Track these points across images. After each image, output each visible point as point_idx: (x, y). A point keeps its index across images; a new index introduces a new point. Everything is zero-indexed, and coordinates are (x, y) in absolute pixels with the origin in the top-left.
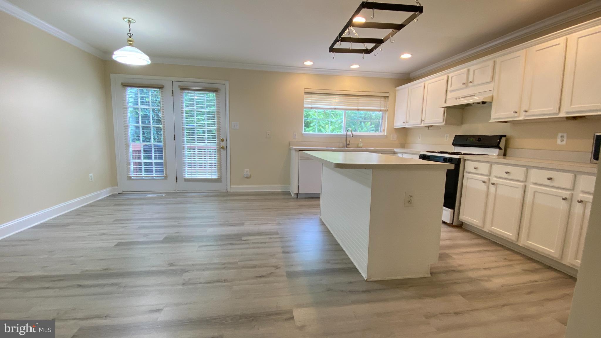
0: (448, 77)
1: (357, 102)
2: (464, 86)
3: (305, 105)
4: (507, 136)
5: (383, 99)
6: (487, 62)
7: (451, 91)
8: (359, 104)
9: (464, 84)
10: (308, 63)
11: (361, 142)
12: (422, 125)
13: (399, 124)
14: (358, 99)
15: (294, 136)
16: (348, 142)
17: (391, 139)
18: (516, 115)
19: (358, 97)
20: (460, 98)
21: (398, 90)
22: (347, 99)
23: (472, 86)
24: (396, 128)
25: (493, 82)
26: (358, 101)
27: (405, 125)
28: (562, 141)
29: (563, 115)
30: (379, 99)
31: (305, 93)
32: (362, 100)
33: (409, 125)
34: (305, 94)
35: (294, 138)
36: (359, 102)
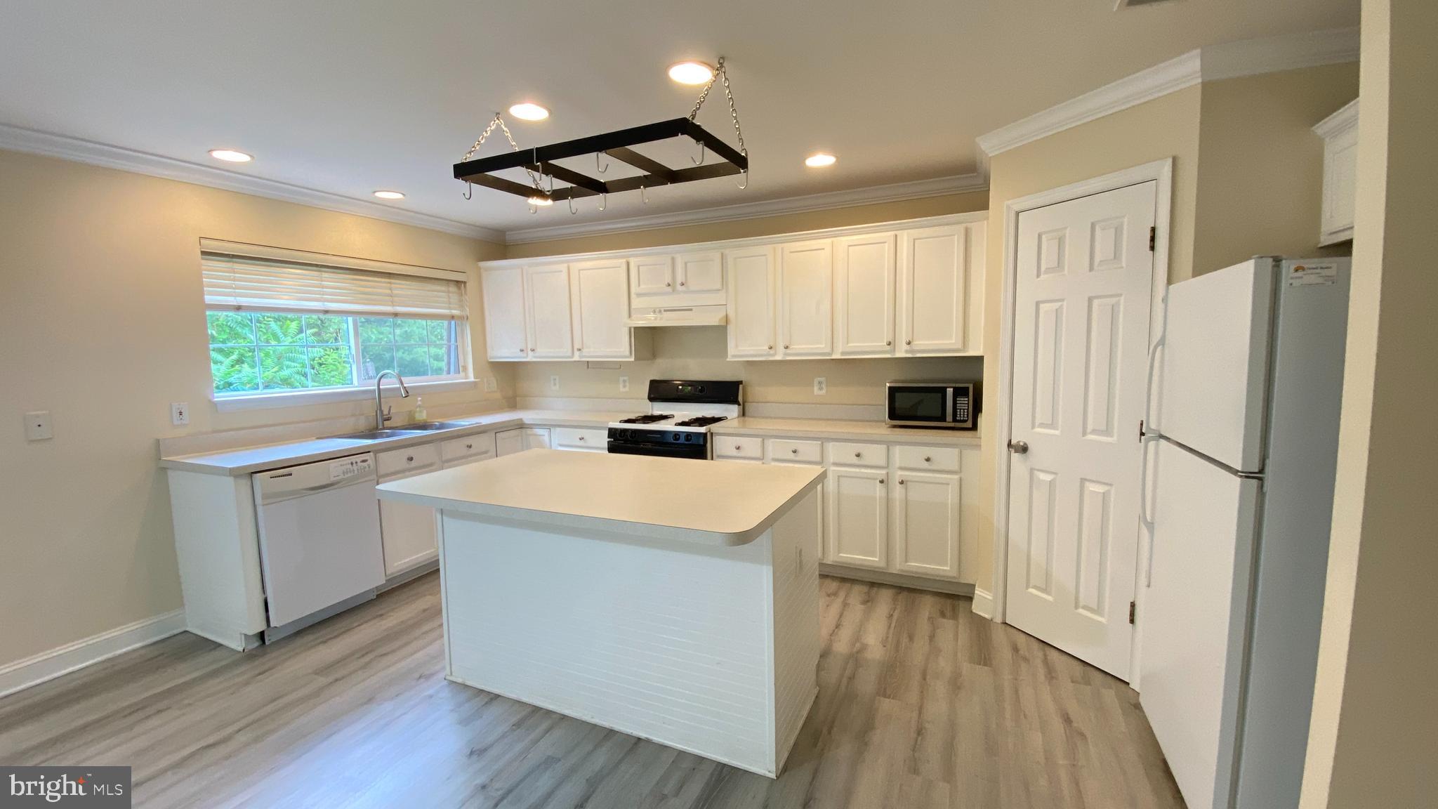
0: (628, 264)
1: (388, 291)
2: (669, 289)
3: (209, 299)
4: (744, 382)
5: (453, 288)
6: (710, 251)
7: (639, 295)
8: (396, 299)
9: (669, 285)
10: (228, 156)
11: (419, 406)
12: (576, 358)
13: (505, 351)
14: (390, 283)
15: (176, 415)
16: (386, 412)
17: (486, 390)
18: (772, 352)
19: (389, 278)
20: (662, 309)
21: (487, 269)
22: (357, 282)
23: (685, 292)
24: (492, 363)
25: (724, 290)
26: (391, 289)
27: (525, 355)
28: (821, 389)
29: (837, 356)
30: (443, 288)
31: (203, 253)
32: (401, 287)
33: (535, 357)
34: (202, 259)
35: (176, 422)
36: (395, 292)
